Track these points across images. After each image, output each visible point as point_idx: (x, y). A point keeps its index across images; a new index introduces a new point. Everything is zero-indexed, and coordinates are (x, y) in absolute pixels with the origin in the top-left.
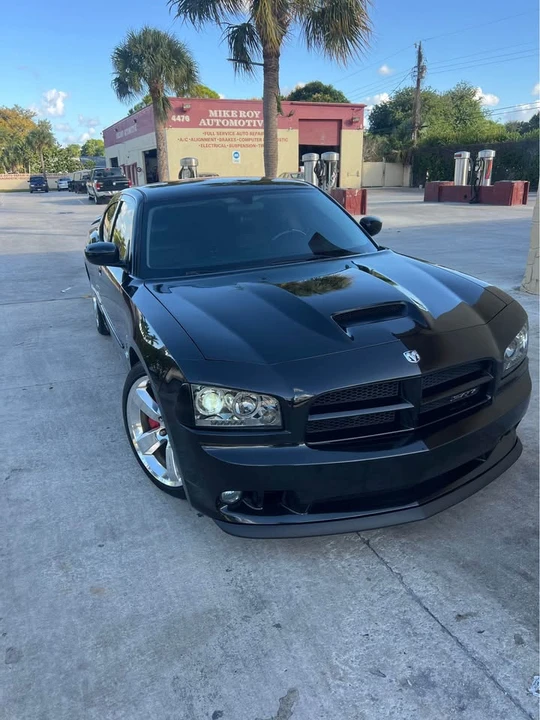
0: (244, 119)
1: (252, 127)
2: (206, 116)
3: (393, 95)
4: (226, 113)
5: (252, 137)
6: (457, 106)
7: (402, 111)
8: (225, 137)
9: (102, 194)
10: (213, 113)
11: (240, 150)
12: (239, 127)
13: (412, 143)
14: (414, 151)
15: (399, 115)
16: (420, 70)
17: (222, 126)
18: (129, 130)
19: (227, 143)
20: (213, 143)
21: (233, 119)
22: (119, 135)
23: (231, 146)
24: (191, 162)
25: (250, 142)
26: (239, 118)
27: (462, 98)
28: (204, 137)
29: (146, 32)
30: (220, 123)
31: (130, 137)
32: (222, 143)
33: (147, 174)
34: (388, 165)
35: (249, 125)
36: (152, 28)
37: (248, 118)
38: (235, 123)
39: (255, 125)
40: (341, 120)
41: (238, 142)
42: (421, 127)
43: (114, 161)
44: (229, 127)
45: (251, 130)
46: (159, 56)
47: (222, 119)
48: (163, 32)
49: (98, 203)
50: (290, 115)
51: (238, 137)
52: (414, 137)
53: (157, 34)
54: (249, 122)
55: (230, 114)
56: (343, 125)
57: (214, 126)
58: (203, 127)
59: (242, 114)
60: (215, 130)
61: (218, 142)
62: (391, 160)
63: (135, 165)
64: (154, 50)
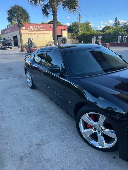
0: (39, 28)
1: (41, 30)
2: (29, 28)
3: (72, 23)
4: (34, 27)
5: (41, 33)
6: (86, 26)
7: (74, 27)
8: (34, 33)
9: (4, 47)
10: (31, 27)
11: (38, 36)
12: (38, 30)
13: (79, 34)
14: (79, 36)
15: (74, 28)
16: (79, 18)
17: (33, 30)
18: (8, 31)
19: (35, 34)
20: (31, 34)
21: (36, 28)
22: (5, 32)
23: (36, 35)
24: (31, 39)
25: (41, 34)
26: (37, 28)
27: (87, 24)
28: (29, 33)
29: (15, 6)
30: (33, 29)
31: (9, 33)
32: (34, 34)
33: (14, 42)
34: (73, 39)
35: (40, 30)
36: (17, 5)
37: (40, 28)
38: (37, 29)
39: (42, 30)
40: (62, 29)
41: (38, 34)
42: (80, 31)
43: (4, 39)
44: (35, 30)
45: (41, 31)
46: (19, 12)
47: (34, 28)
48: (20, 6)
49: (3, 49)
50: (50, 28)
51: (38, 33)
52: (79, 33)
53: (18, 6)
54: (40, 29)
55: (35, 27)
56: (63, 30)
57: (32, 30)
58: (29, 30)
59: (38, 27)
60: (32, 31)
61: (32, 34)
62: (74, 38)
63: (11, 40)
64: (18, 10)
